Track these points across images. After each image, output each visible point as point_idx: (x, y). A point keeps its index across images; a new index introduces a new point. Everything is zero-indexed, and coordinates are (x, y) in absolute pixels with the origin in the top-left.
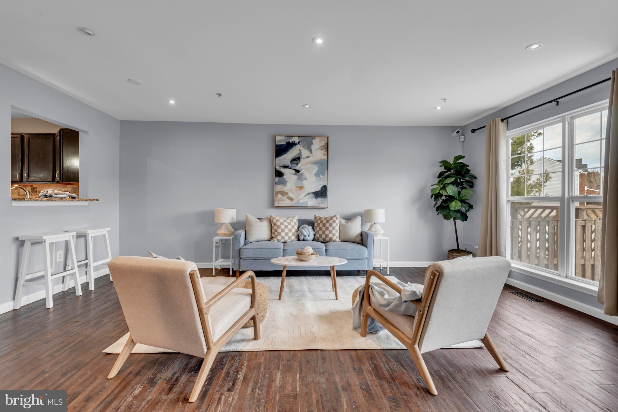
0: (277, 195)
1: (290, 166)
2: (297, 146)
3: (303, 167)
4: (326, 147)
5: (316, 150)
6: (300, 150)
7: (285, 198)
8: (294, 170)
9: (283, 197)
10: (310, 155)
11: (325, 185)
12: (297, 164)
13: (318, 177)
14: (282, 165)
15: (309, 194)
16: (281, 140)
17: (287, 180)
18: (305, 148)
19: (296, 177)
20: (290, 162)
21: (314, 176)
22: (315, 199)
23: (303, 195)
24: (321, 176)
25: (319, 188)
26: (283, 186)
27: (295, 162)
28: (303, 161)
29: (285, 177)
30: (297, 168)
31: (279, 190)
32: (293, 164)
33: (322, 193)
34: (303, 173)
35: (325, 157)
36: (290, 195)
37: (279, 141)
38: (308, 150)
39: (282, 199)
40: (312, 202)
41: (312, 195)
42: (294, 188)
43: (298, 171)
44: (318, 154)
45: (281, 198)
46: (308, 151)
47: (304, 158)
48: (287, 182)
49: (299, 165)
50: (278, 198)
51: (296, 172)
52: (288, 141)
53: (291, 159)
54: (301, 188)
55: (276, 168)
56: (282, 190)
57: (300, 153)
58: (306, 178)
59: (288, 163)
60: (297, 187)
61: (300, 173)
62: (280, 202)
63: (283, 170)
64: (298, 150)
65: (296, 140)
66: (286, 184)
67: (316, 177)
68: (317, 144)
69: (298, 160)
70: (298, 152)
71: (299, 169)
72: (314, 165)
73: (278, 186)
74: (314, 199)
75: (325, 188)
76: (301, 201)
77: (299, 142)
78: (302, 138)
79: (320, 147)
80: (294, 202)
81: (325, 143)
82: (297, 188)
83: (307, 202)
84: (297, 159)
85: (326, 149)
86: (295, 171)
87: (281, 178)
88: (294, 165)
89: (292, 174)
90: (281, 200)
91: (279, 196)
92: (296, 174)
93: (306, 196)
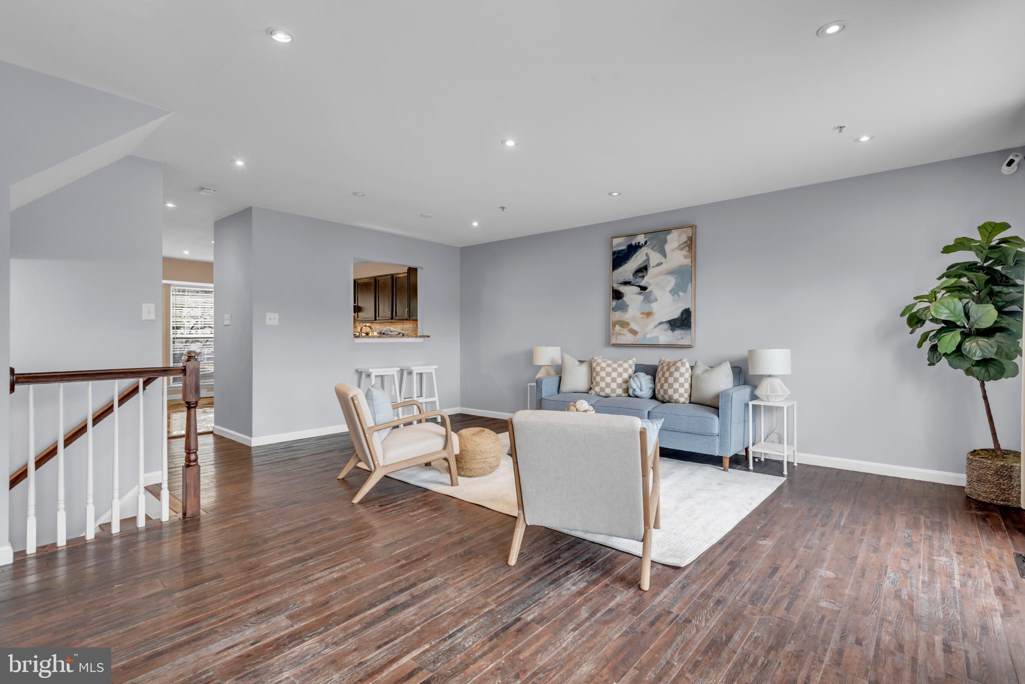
0: (615, 327)
1: (633, 282)
2: (643, 248)
3: (651, 281)
4: (690, 244)
5: (673, 250)
6: (647, 255)
7: (625, 331)
8: (639, 286)
9: (622, 329)
10: (663, 260)
11: (687, 307)
12: (643, 277)
13: (676, 296)
14: (620, 282)
15: (661, 323)
16: (620, 244)
17: (628, 303)
18: (655, 251)
19: (641, 298)
20: (633, 274)
21: (669, 294)
22: (671, 331)
23: (652, 325)
24: (681, 294)
25: (676, 314)
26: (623, 312)
27: (640, 274)
28: (651, 271)
29: (625, 299)
30: (643, 284)
31: (616, 320)
32: (636, 278)
33: (683, 321)
34: (651, 291)
35: (688, 261)
36: (633, 326)
37: (618, 245)
38: (660, 253)
39: (621, 332)
40: (666, 336)
41: (666, 326)
42: (639, 315)
43: (643, 288)
44: (676, 257)
45: (620, 330)
46: (659, 254)
47: (653, 267)
48: (628, 306)
49: (645, 278)
50: (616, 331)
51: (641, 290)
52: (630, 243)
53: (633, 271)
54: (649, 314)
55: (614, 285)
56: (621, 319)
57: (648, 260)
58: (656, 299)
59: (630, 277)
60: (643, 313)
61: (648, 290)
62: (619, 336)
63: (622, 289)
64: (645, 255)
65: (641, 239)
66: (627, 310)
67: (673, 295)
68: (674, 240)
69: (645, 271)
70: (645, 258)
71: (646, 285)
72: (669, 275)
73: (617, 313)
74: (670, 333)
75: (687, 314)
76: (648, 336)
77: (646, 243)
78: (650, 236)
79: (679, 246)
80: (639, 336)
81: (688, 237)
82: (642, 316)
83: (657, 338)
84: (642, 270)
85: (689, 247)
86: (639, 289)
87: (620, 300)
88: (638, 279)
89: (636, 294)
90: (620, 334)
91: (618, 328)
92: (641, 293)
93: (656, 326)
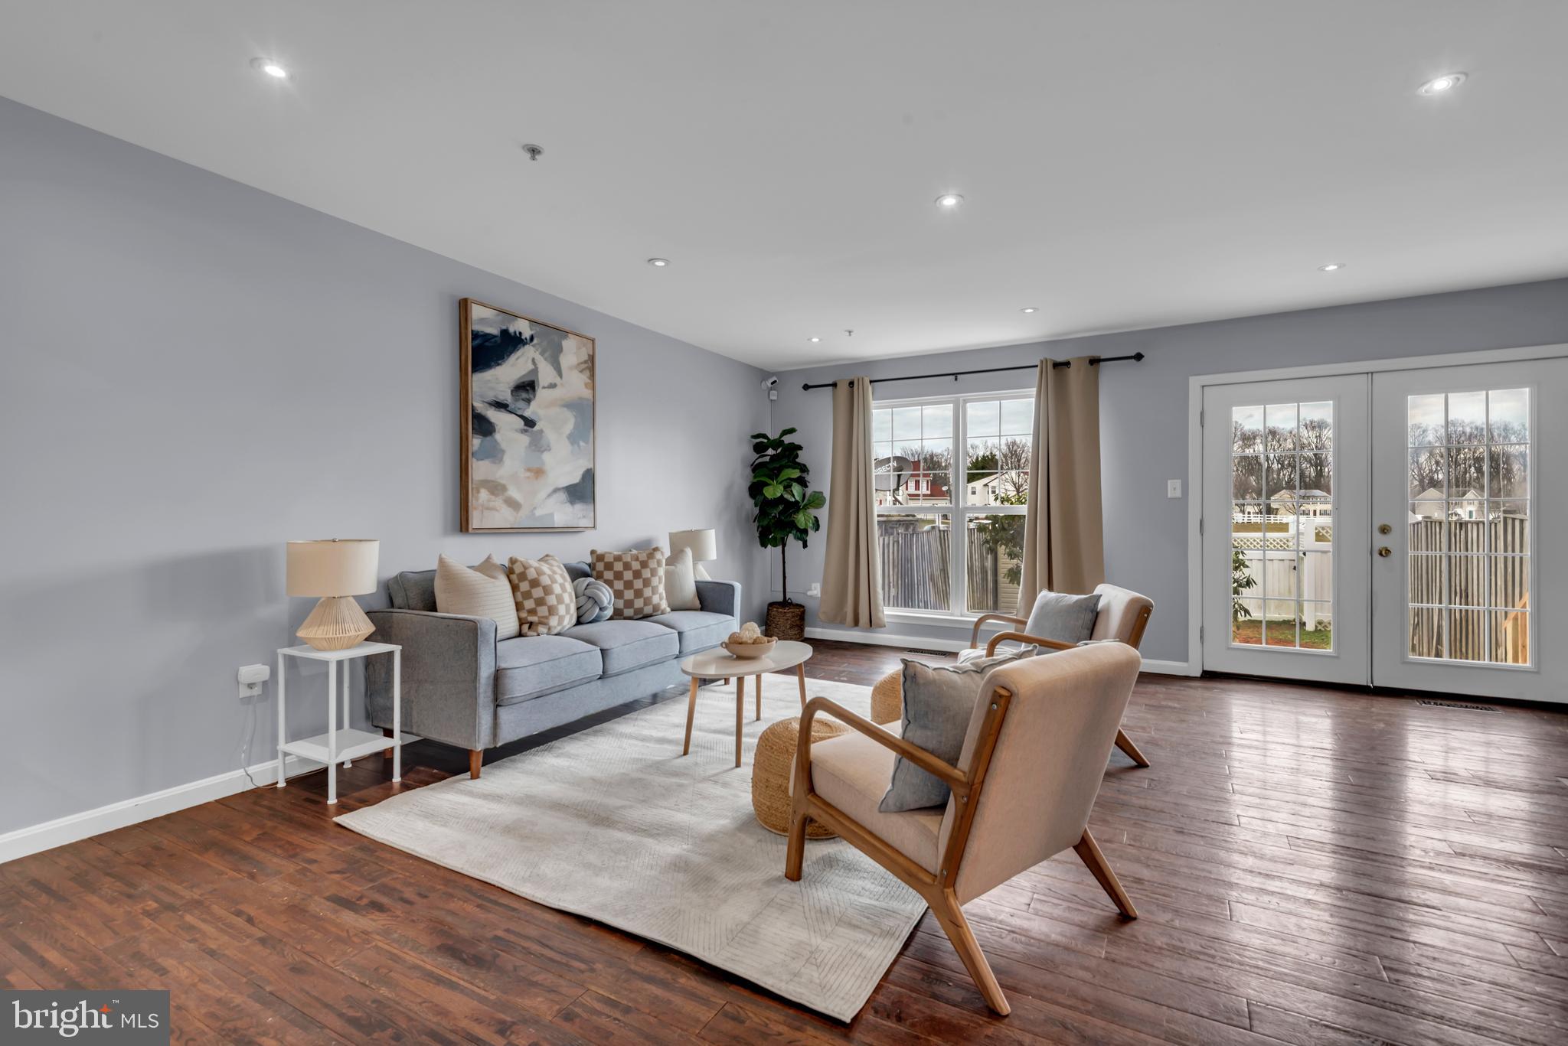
0: (478, 492)
1: (512, 407)
2: (527, 347)
3: (541, 412)
4: (590, 365)
5: (571, 368)
6: (533, 360)
7: (498, 502)
8: (521, 417)
9: (493, 497)
10: (557, 380)
11: (589, 467)
12: (529, 401)
13: (576, 446)
14: (486, 400)
15: (556, 490)
16: (484, 320)
17: (503, 445)
18: (546, 359)
19: (525, 439)
20: (512, 391)
21: (566, 440)
22: (570, 505)
23: (543, 494)
24: (582, 444)
25: (575, 478)
26: (495, 463)
27: (524, 395)
28: (541, 394)
29: (498, 436)
30: (527, 414)
31: (481, 478)
32: (517, 400)
33: (582, 491)
34: (541, 431)
35: (587, 393)
36: (513, 493)
37: (482, 320)
38: (553, 366)
39: (492, 504)
40: (563, 513)
41: (562, 496)
42: (523, 474)
43: (530, 423)
44: (575, 384)
45: (489, 501)
46: (552, 368)
47: (544, 388)
48: (503, 452)
49: (533, 403)
50: (480, 501)
51: (526, 425)
52: (504, 327)
53: (512, 384)
54: (539, 472)
55: (475, 404)
56: (490, 478)
57: (535, 371)
58: (549, 446)
59: (506, 396)
60: (529, 470)
61: (536, 428)
62: (486, 513)
63: (493, 415)
64: (530, 361)
65: (523, 328)
66: (501, 460)
67: (572, 443)
68: (572, 353)
69: (531, 392)
70: (531, 367)
71: (533, 417)
72: (565, 409)
73: (481, 462)
74: (568, 507)
75: (589, 476)
76: (538, 513)
77: (532, 339)
78: (538, 328)
79: (578, 364)
80: (524, 512)
81: (589, 355)
82: (528, 474)
83: (552, 515)
84: (526, 387)
85: (590, 372)
86: (522, 423)
87: (488, 438)
88: (521, 404)
89: (516, 431)
90: (488, 509)
91: (484, 495)
92: (526, 431)
93: (549, 496)
